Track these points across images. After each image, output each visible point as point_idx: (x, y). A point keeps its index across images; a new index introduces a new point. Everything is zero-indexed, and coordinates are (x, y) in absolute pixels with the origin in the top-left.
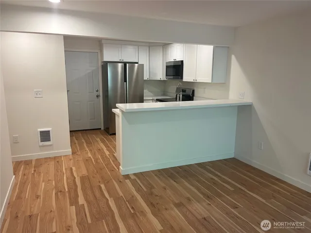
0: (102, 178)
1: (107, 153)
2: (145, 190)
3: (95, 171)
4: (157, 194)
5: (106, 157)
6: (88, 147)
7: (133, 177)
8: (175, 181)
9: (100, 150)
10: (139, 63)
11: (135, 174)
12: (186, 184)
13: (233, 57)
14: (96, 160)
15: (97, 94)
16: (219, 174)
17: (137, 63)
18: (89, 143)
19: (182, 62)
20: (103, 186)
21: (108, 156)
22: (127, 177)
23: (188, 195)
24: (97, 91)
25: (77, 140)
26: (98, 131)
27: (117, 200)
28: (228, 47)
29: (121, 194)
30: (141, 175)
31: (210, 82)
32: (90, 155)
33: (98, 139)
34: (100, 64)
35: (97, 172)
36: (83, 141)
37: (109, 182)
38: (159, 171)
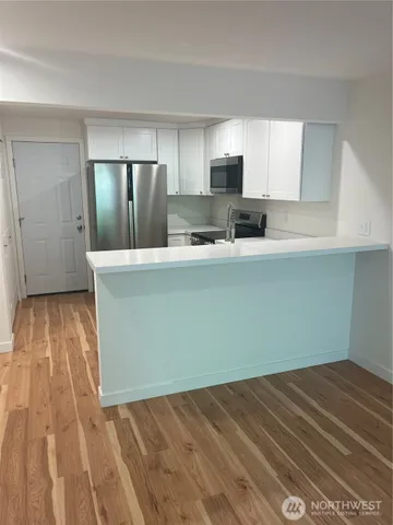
0: (57, 415)
1: (85, 347)
2: (144, 452)
3: (48, 395)
4: (170, 467)
5: (81, 358)
6: (51, 332)
7: (124, 413)
8: (215, 426)
9: (73, 341)
10: (160, 163)
11: (130, 406)
12: (240, 433)
13: (346, 145)
14: (58, 365)
15: (79, 223)
16: (315, 404)
17: (155, 163)
18: (56, 324)
19: (241, 158)
20: (51, 440)
21: (84, 355)
22: (111, 412)
23: (242, 472)
24: (80, 218)
25: (35, 315)
26: (82, 295)
27: (74, 483)
28: (335, 125)
29: (86, 466)
30: (142, 408)
31: (298, 200)
32: (48, 353)
33: (76, 315)
34: (83, 166)
35: (51, 398)
36: (47, 318)
37: (67, 427)
38: (184, 395)
